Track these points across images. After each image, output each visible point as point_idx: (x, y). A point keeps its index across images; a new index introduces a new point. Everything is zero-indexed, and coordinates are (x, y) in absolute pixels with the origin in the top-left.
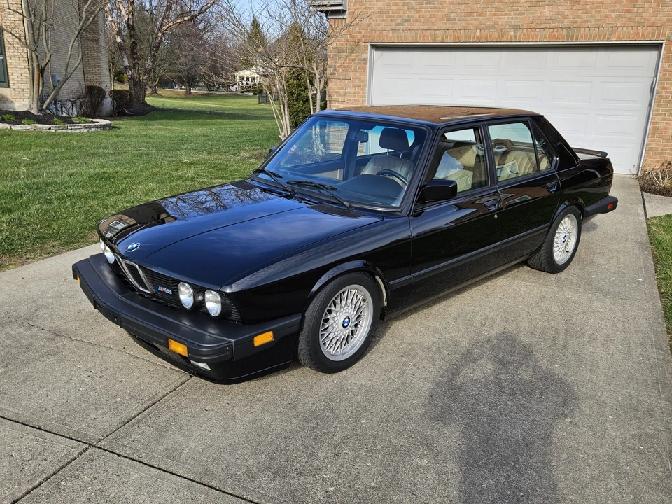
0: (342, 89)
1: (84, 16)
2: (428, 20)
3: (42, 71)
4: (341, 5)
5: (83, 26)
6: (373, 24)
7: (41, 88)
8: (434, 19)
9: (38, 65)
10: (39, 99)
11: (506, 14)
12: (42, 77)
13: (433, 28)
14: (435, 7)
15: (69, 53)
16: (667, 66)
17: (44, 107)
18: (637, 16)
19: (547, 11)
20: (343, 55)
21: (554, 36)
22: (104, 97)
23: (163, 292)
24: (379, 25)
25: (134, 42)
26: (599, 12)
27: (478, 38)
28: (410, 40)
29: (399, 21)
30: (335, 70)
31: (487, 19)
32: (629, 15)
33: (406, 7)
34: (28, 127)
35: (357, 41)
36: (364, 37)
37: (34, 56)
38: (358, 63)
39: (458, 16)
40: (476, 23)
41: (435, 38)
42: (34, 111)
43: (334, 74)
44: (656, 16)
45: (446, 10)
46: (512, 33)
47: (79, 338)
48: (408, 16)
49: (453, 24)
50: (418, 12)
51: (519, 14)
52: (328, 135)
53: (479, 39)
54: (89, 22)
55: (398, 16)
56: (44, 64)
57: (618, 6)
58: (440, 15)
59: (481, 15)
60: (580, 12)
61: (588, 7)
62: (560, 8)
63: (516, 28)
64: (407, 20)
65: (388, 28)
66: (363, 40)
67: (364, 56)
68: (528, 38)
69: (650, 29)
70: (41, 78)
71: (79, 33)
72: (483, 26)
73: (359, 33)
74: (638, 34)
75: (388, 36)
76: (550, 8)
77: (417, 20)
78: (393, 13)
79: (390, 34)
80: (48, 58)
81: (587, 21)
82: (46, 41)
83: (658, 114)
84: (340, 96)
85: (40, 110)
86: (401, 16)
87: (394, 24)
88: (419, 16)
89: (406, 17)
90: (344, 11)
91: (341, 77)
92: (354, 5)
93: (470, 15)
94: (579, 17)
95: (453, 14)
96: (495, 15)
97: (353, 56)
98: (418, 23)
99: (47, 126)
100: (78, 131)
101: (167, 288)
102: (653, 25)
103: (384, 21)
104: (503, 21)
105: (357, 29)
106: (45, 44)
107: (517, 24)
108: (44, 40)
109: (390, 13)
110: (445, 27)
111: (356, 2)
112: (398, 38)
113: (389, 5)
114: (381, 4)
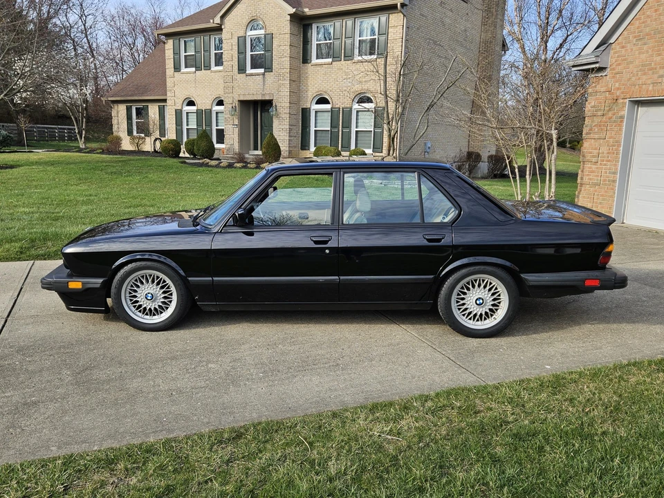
0: (596, 149)
3: (393, 140)
4: (597, 63)
6: (633, 79)
9: (390, 135)
12: (393, 144)
20: (599, 113)
24: (639, 79)
30: (591, 130)
35: (615, 98)
36: (622, 93)
37: (387, 128)
38: (614, 122)
43: (590, 133)
52: (578, 197)
56: (393, 134)
66: (622, 96)
67: (621, 113)
71: (428, 108)
73: (618, 89)
78: (655, 64)
79: (651, 88)
80: (396, 129)
84: (594, 157)
87: (656, 76)
90: (601, 69)
91: (596, 136)
92: (616, 61)
97: (610, 114)
103: (645, 74)
105: (617, 85)
106: (395, 118)
109: (653, 65)
111: (618, 57)
112: (658, 91)
113: (652, 56)
114: (643, 56)
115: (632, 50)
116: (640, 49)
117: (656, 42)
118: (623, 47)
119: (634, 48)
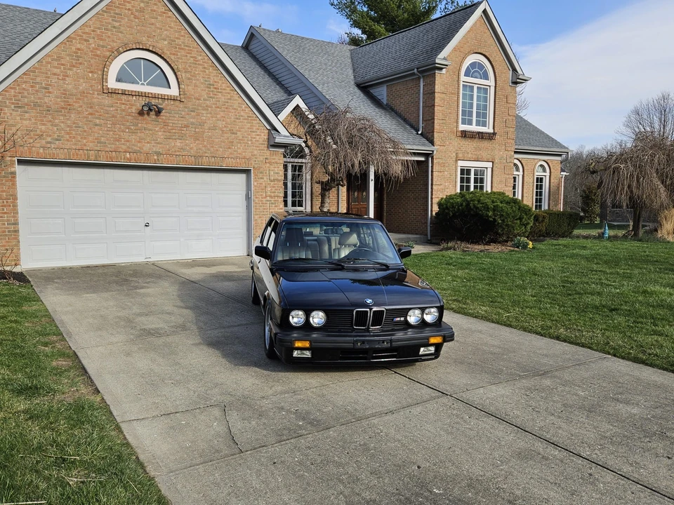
2: (80, 141)
8: (85, 141)
11: (148, 143)
13: (85, 148)
14: (85, 131)
16: (256, 184)
18: (235, 151)
19: (178, 143)
21: (186, 161)
26: (212, 147)
27: (128, 159)
28: (63, 157)
29: (49, 139)
31: (133, 145)
32: (230, 150)
33: (55, 128)
36: (10, 151)
38: (5, 177)
39: (108, 140)
40: (124, 147)
41: (89, 157)
44: (245, 152)
45: (96, 135)
46: (156, 157)
48: (58, 136)
49: (105, 146)
50: (68, 134)
51: (158, 143)
53: (130, 160)
55: (47, 135)
57: (223, 144)
58: (91, 138)
59: (128, 141)
60: (201, 146)
61: (205, 143)
62: (187, 142)
63: (158, 154)
64: (57, 140)
65: (38, 145)
66: (10, 154)
67: (11, 170)
68: (168, 161)
69: (243, 160)
72: (130, 150)
73: (2, 147)
74: (238, 163)
75: (38, 153)
76: (180, 141)
77: (68, 140)
78: (41, 132)
79: (42, 151)
81: (206, 152)
83: (256, 215)
86: (50, 136)
87: (43, 141)
88: (70, 137)
89: (56, 136)
93: (118, 141)
94: (200, 149)
95: (103, 138)
96: (139, 142)
98: (69, 143)
102: (244, 158)
104: (147, 147)
107: (157, 150)
109: (38, 132)
110: (96, 148)
112: (50, 154)
113: (36, 124)
114: (26, 122)
115: (11, 114)
116: (21, 115)
119: (14, 113)
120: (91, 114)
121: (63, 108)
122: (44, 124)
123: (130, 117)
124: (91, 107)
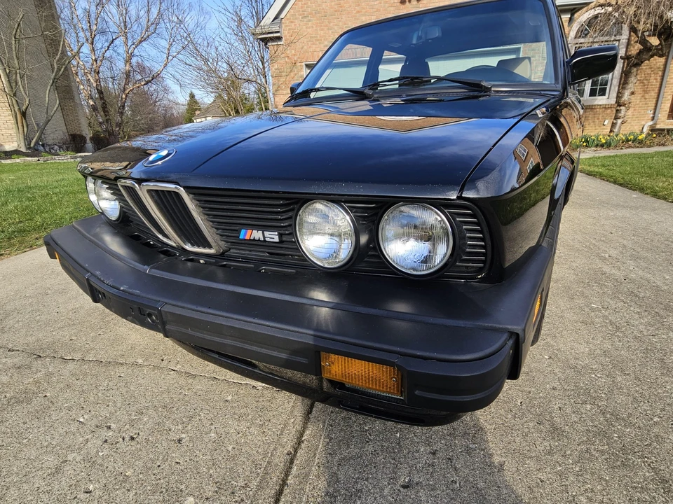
1: (56, 66)
3: (24, 114)
4: (278, 32)
5: (56, 75)
6: (305, 47)
7: (25, 129)
9: (19, 109)
10: (25, 139)
12: (25, 119)
15: (47, 99)
17: (32, 145)
20: (283, 74)
22: (85, 142)
23: (253, 243)
24: (310, 47)
25: (104, 103)
29: (326, 43)
30: (279, 87)
33: (330, 32)
34: (18, 160)
35: (294, 62)
36: (299, 58)
37: (14, 101)
38: (296, 80)
41: (356, 55)
42: (23, 149)
43: (278, 90)
47: (78, 356)
54: (61, 72)
55: (324, 40)
56: (24, 108)
65: (318, 49)
66: (299, 60)
67: (301, 73)
70: (24, 121)
71: (53, 82)
73: (295, 55)
78: (320, 37)
80: (27, 102)
82: (23, 87)
85: (29, 148)
87: (322, 45)
90: (279, 38)
91: (284, 92)
92: (288, 33)
97: (292, 74)
99: (37, 159)
100: (65, 161)
101: (264, 228)
103: (314, 44)
105: (293, 52)
106: (22, 90)
108: (21, 87)
109: (318, 38)
111: (289, 29)
113: (316, 30)
114: (309, 30)
115: (299, 25)
116: (306, 24)
117: (318, 19)
118: (292, 22)
119: (302, 23)
120: (358, 12)
121: (336, 11)
122: (322, 30)
123: (392, 9)
124: (359, 5)
